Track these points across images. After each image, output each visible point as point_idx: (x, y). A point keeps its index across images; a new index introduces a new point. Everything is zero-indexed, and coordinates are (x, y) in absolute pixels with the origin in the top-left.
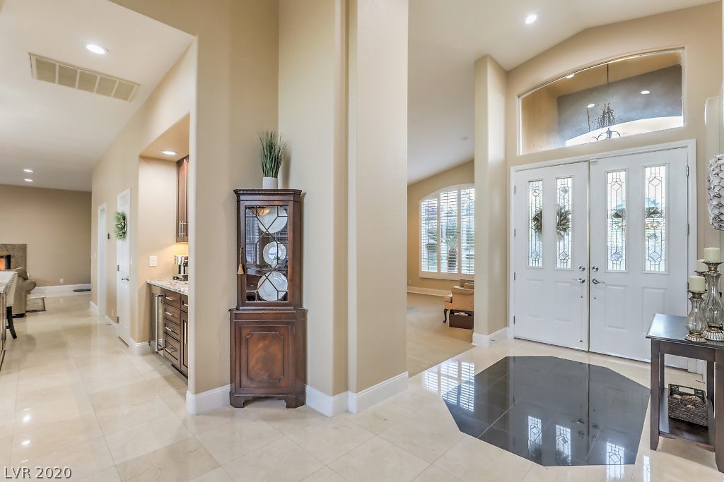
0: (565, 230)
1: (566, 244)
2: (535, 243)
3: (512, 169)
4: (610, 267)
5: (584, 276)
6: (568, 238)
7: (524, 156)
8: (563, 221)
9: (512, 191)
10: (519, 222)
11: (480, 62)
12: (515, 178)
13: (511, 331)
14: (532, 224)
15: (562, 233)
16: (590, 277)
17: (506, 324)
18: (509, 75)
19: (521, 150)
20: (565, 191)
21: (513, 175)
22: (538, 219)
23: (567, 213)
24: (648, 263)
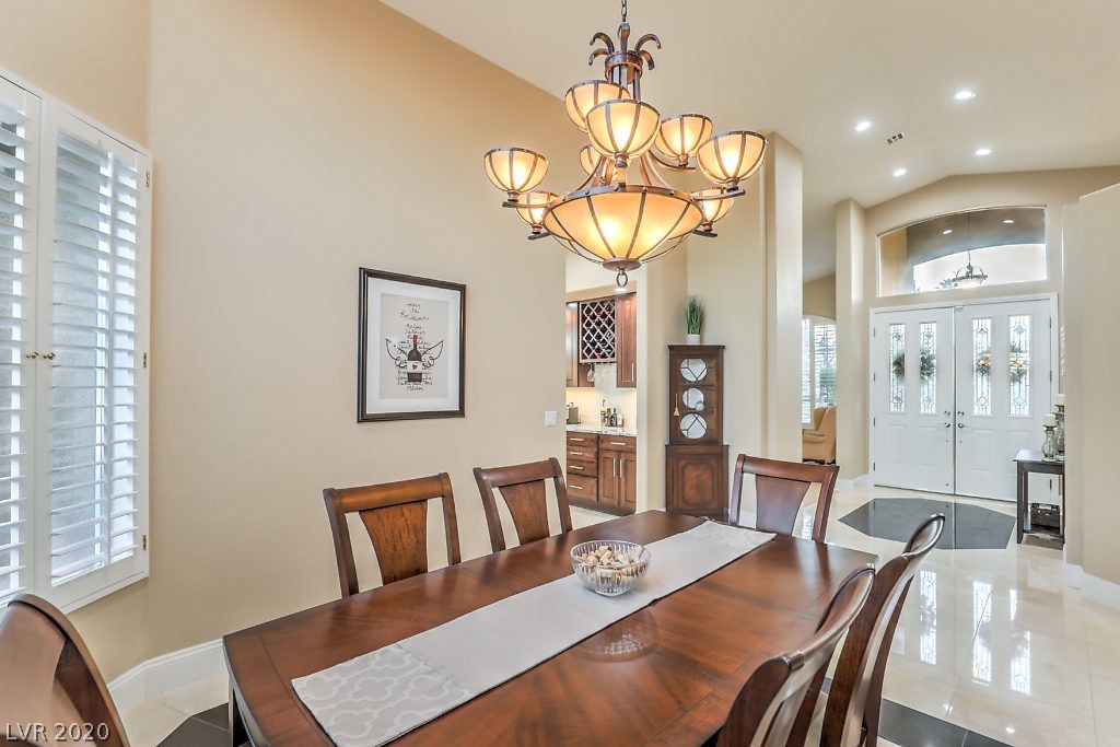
0: (929, 375)
1: (930, 387)
2: (896, 387)
3: (871, 311)
4: (976, 411)
5: (950, 420)
6: (932, 382)
7: (884, 299)
8: (926, 366)
9: (871, 334)
10: (880, 365)
11: (842, 205)
12: (876, 320)
13: (872, 478)
14: (893, 368)
15: (926, 377)
16: (955, 422)
17: (866, 471)
18: (869, 213)
19: (882, 292)
20: (929, 336)
21: (872, 317)
22: (899, 364)
23: (930, 358)
24: (1013, 408)
